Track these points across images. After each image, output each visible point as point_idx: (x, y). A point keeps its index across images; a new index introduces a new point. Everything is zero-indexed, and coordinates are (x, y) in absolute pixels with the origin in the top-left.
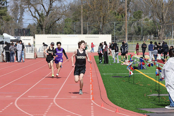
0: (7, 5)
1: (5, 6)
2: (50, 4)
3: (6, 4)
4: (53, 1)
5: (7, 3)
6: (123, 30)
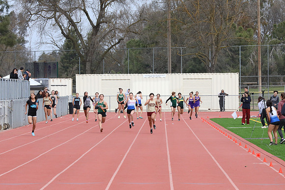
0: (9, 13)
1: (5, 14)
2: (102, 9)
3: (7, 11)
4: (108, 2)
5: (8, 7)
6: (252, 63)
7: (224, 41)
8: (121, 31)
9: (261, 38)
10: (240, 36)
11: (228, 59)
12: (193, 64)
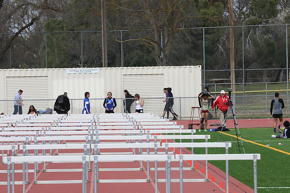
6: (222, 52)
7: (181, 21)
8: (35, 7)
9: (235, 15)
10: (205, 13)
11: (188, 47)
12: (140, 54)
